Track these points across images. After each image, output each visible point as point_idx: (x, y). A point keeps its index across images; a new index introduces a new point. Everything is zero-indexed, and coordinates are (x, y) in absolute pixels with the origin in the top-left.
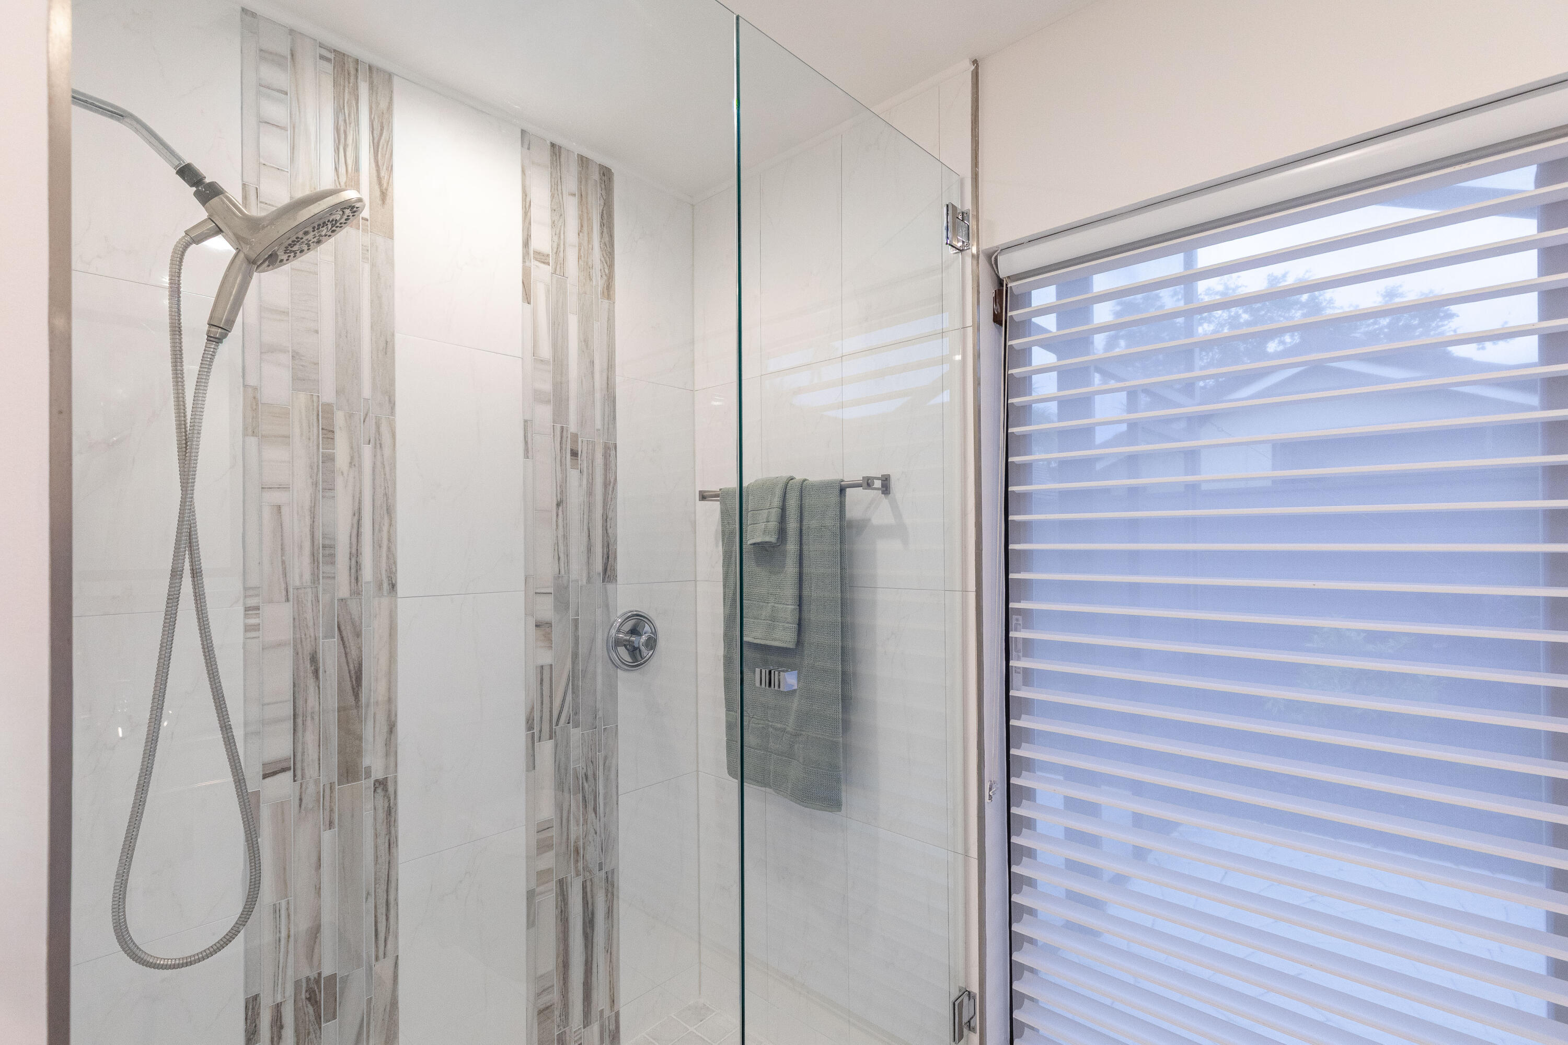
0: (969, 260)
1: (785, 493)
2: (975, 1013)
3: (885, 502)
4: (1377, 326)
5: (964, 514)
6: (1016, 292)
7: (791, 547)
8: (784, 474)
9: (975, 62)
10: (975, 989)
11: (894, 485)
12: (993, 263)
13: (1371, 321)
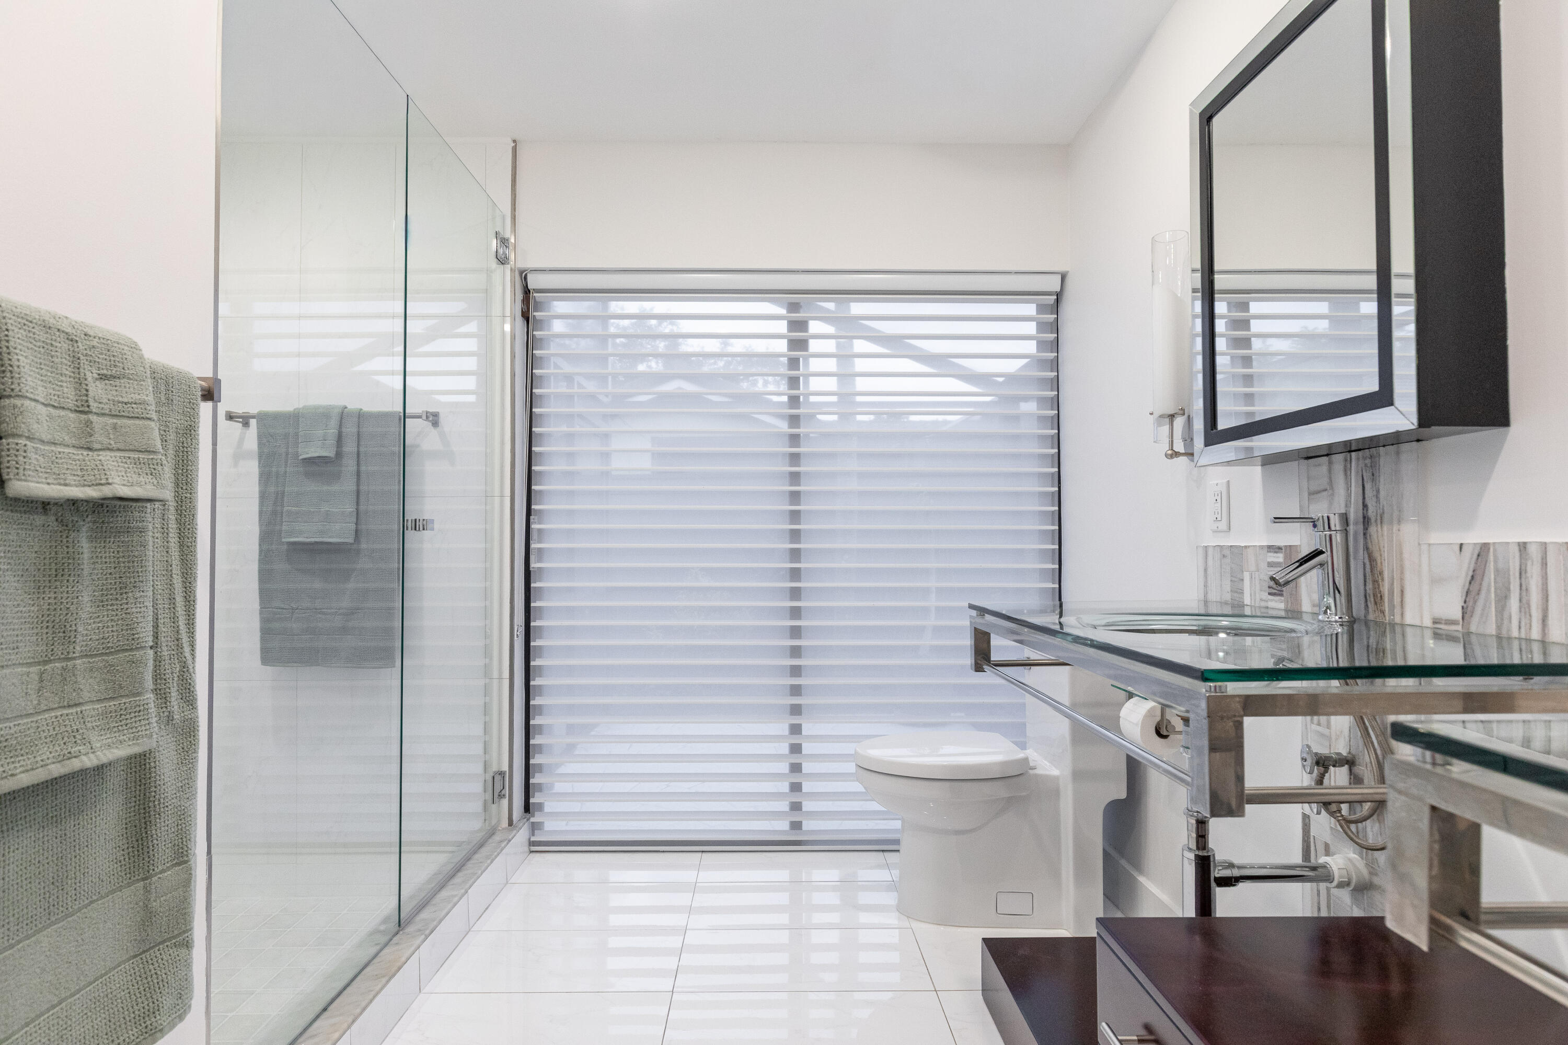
0: (508, 273)
1: (341, 418)
2: (503, 788)
3: (434, 432)
4: (716, 366)
5: (502, 443)
6: (538, 300)
7: (349, 465)
8: (341, 403)
9: (514, 141)
10: (505, 768)
11: (442, 419)
12: (523, 277)
13: (712, 361)
